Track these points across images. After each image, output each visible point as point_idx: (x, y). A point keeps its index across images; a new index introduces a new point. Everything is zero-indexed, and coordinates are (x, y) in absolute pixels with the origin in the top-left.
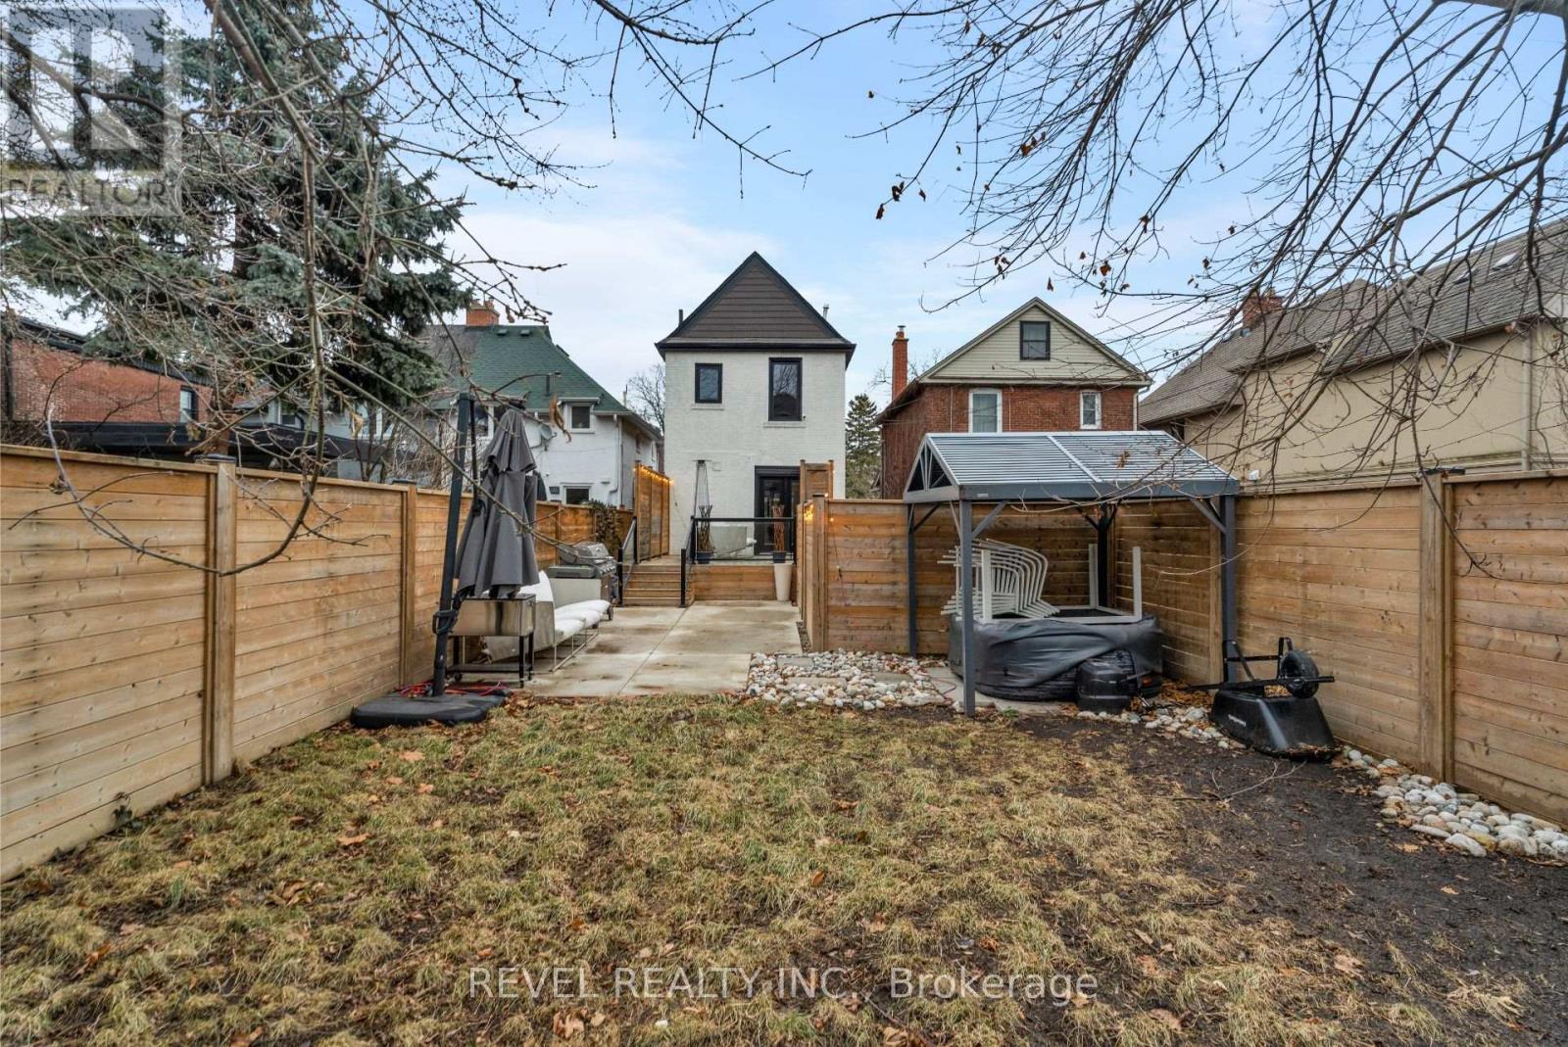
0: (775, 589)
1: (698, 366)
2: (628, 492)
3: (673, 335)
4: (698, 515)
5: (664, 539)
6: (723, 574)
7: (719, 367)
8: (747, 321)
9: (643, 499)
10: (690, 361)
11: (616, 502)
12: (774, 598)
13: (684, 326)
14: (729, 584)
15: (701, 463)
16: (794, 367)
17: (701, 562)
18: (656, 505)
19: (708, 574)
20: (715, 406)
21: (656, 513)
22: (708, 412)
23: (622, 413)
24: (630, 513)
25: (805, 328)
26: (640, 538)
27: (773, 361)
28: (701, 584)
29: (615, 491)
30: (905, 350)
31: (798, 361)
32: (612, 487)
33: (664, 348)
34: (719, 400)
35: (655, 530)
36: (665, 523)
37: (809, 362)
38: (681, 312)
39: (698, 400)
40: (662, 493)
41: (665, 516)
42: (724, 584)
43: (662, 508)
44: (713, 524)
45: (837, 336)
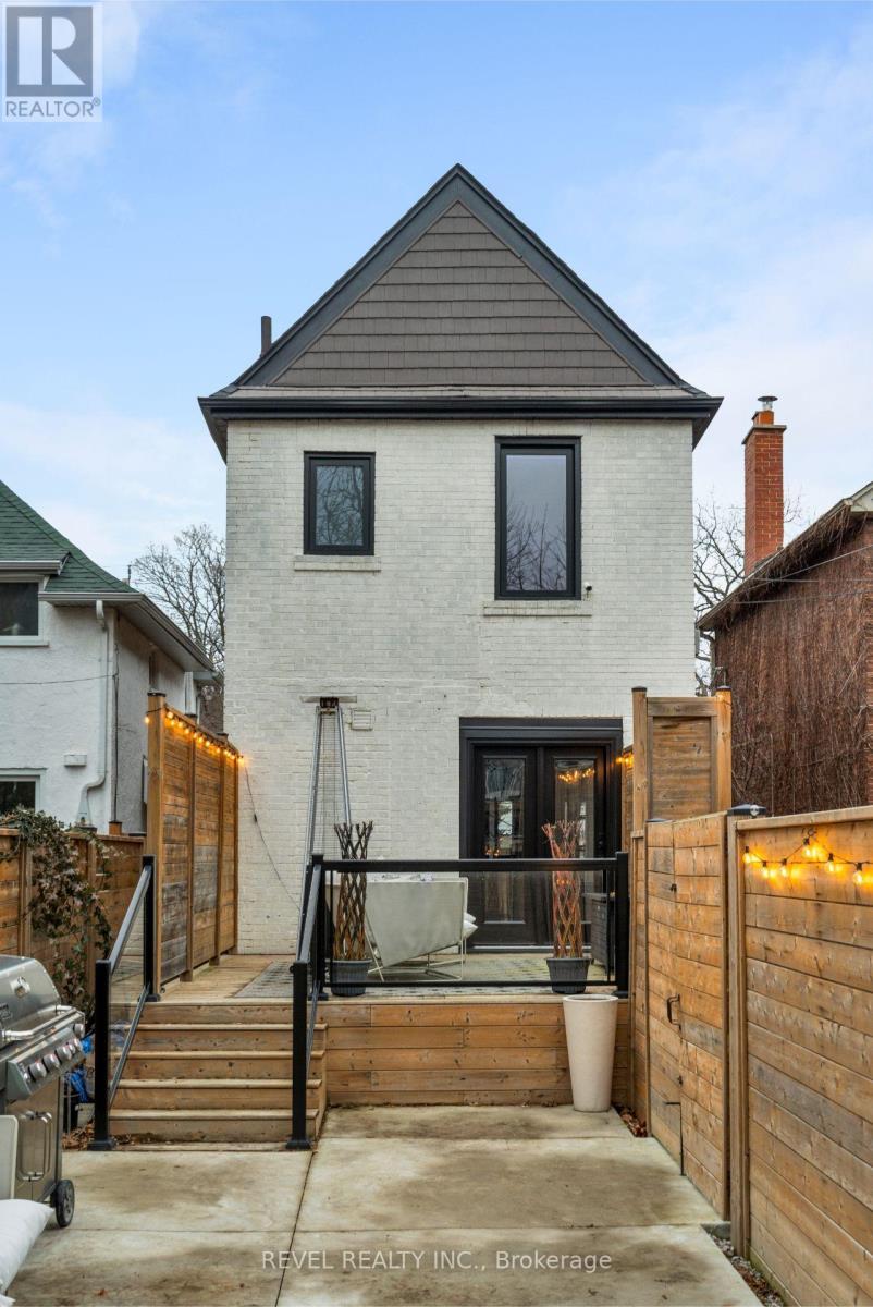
0: (565, 1070)
1: (313, 459)
2: (131, 786)
3: (247, 379)
4: (333, 853)
5: (226, 913)
6: (407, 1027)
7: (366, 460)
8: (438, 344)
9: (170, 805)
10: (289, 446)
11: (100, 817)
12: (562, 1097)
13: (274, 354)
14: (430, 1058)
15: (328, 704)
16: (560, 461)
17: (343, 990)
18: (206, 821)
19: (363, 1027)
20: (358, 561)
21: (205, 844)
22: (337, 581)
23: (116, 597)
24: (134, 844)
25: (587, 359)
26: (162, 921)
27: (506, 445)
28: (343, 1059)
29: (99, 787)
30: (778, 453)
31: (570, 446)
32: (91, 778)
33: (223, 413)
34: (367, 548)
35: (204, 891)
36: (227, 868)
37: (600, 447)
38: (266, 323)
39: (311, 547)
40: (220, 789)
41: (228, 851)
42: (412, 1057)
43: (220, 831)
44: (371, 877)
45: (671, 378)
